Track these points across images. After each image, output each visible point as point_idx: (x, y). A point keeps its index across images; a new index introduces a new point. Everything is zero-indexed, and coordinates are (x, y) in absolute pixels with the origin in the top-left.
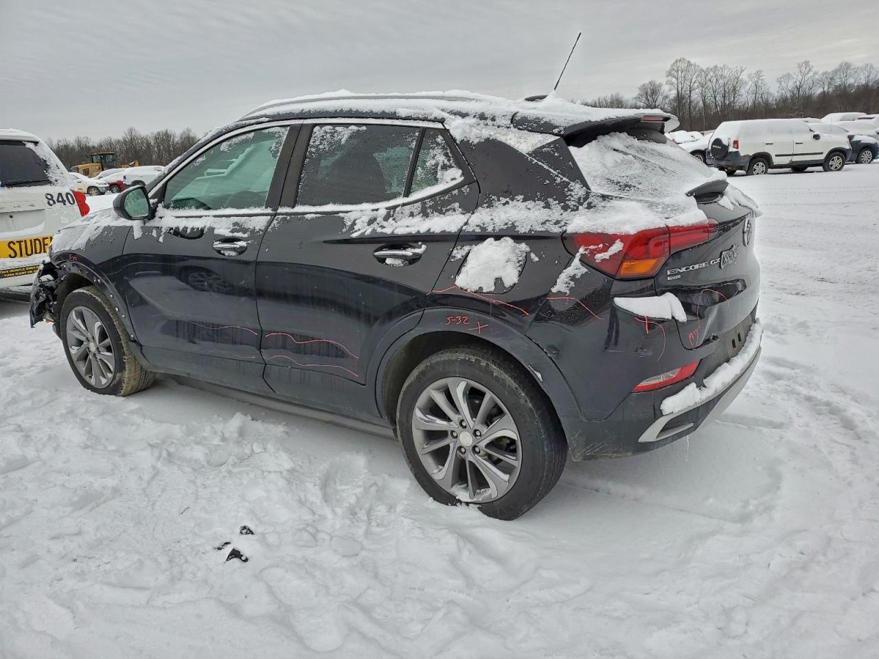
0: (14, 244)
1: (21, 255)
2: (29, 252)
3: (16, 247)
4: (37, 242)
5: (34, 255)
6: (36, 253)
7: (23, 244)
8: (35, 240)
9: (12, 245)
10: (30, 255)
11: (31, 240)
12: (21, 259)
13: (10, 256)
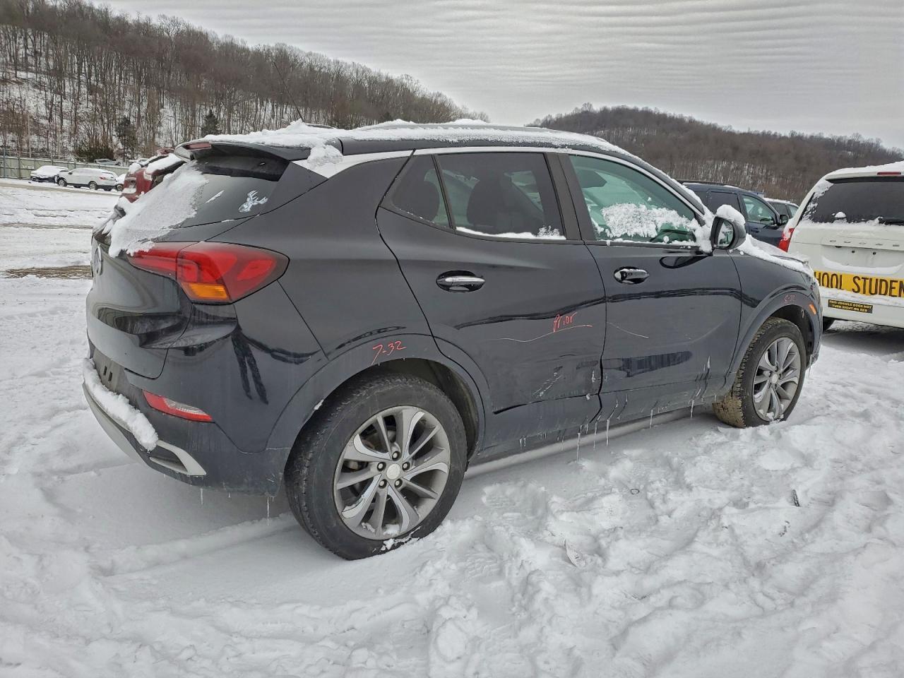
0: (859, 279)
1: (864, 293)
2: (873, 291)
3: (861, 283)
4: (884, 283)
5: (877, 296)
6: (880, 294)
7: (868, 281)
8: (881, 280)
9: (856, 279)
10: (872, 294)
11: (877, 280)
12: (864, 296)
13: (853, 290)
